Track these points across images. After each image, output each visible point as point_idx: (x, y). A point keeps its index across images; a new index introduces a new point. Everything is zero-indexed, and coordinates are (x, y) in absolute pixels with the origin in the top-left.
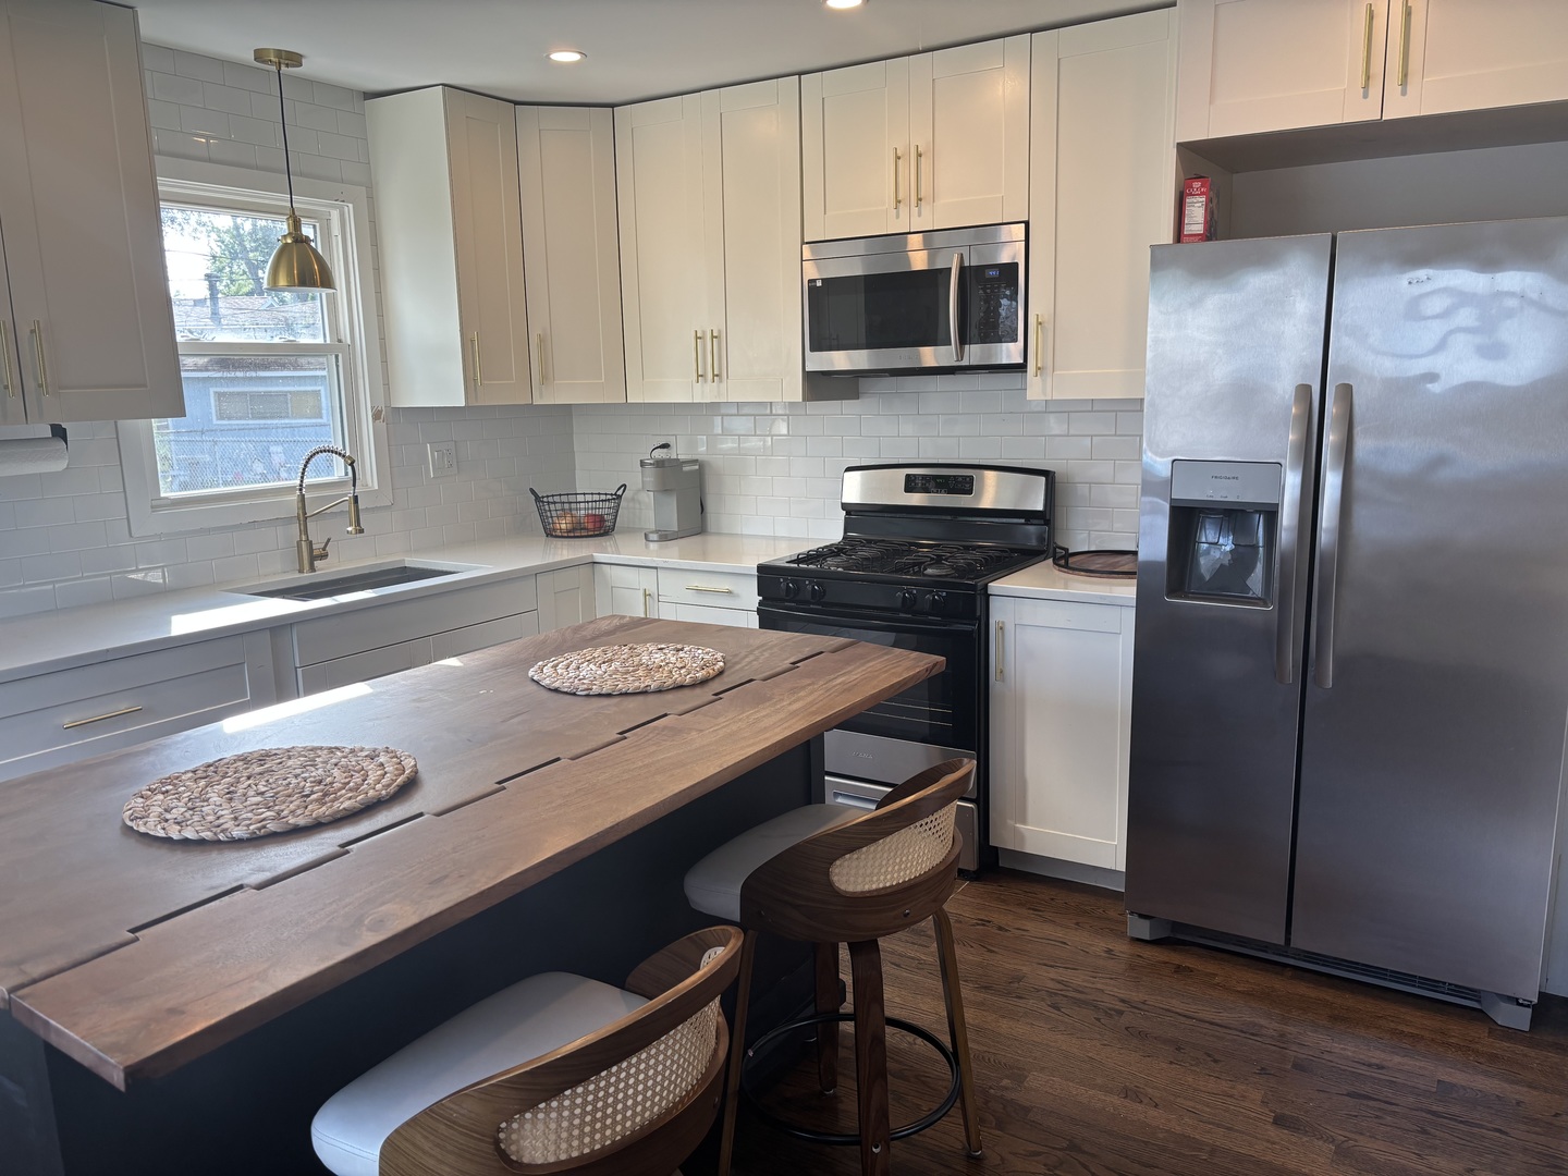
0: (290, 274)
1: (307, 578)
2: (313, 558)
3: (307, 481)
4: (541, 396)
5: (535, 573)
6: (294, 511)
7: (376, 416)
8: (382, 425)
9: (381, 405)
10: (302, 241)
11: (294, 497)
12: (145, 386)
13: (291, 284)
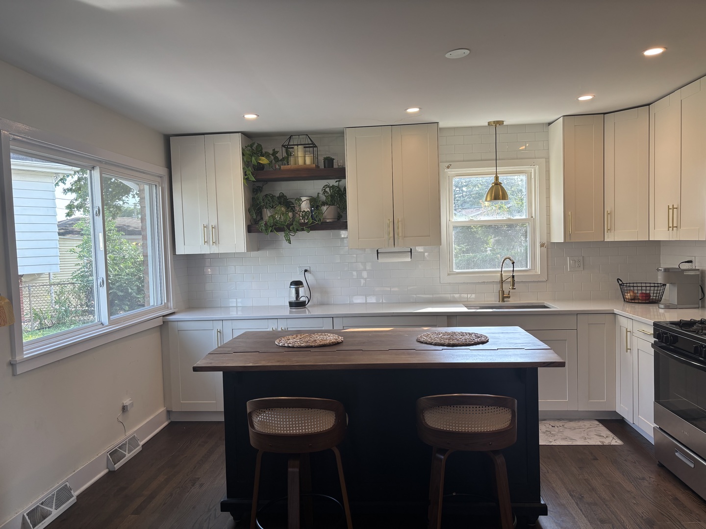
0: (491, 196)
1: (501, 304)
2: (503, 298)
3: (503, 269)
4: (608, 237)
5: (578, 314)
6: (499, 279)
7: (542, 245)
8: (544, 249)
9: (545, 241)
10: (498, 184)
11: (499, 275)
12: (429, 236)
13: (491, 200)
